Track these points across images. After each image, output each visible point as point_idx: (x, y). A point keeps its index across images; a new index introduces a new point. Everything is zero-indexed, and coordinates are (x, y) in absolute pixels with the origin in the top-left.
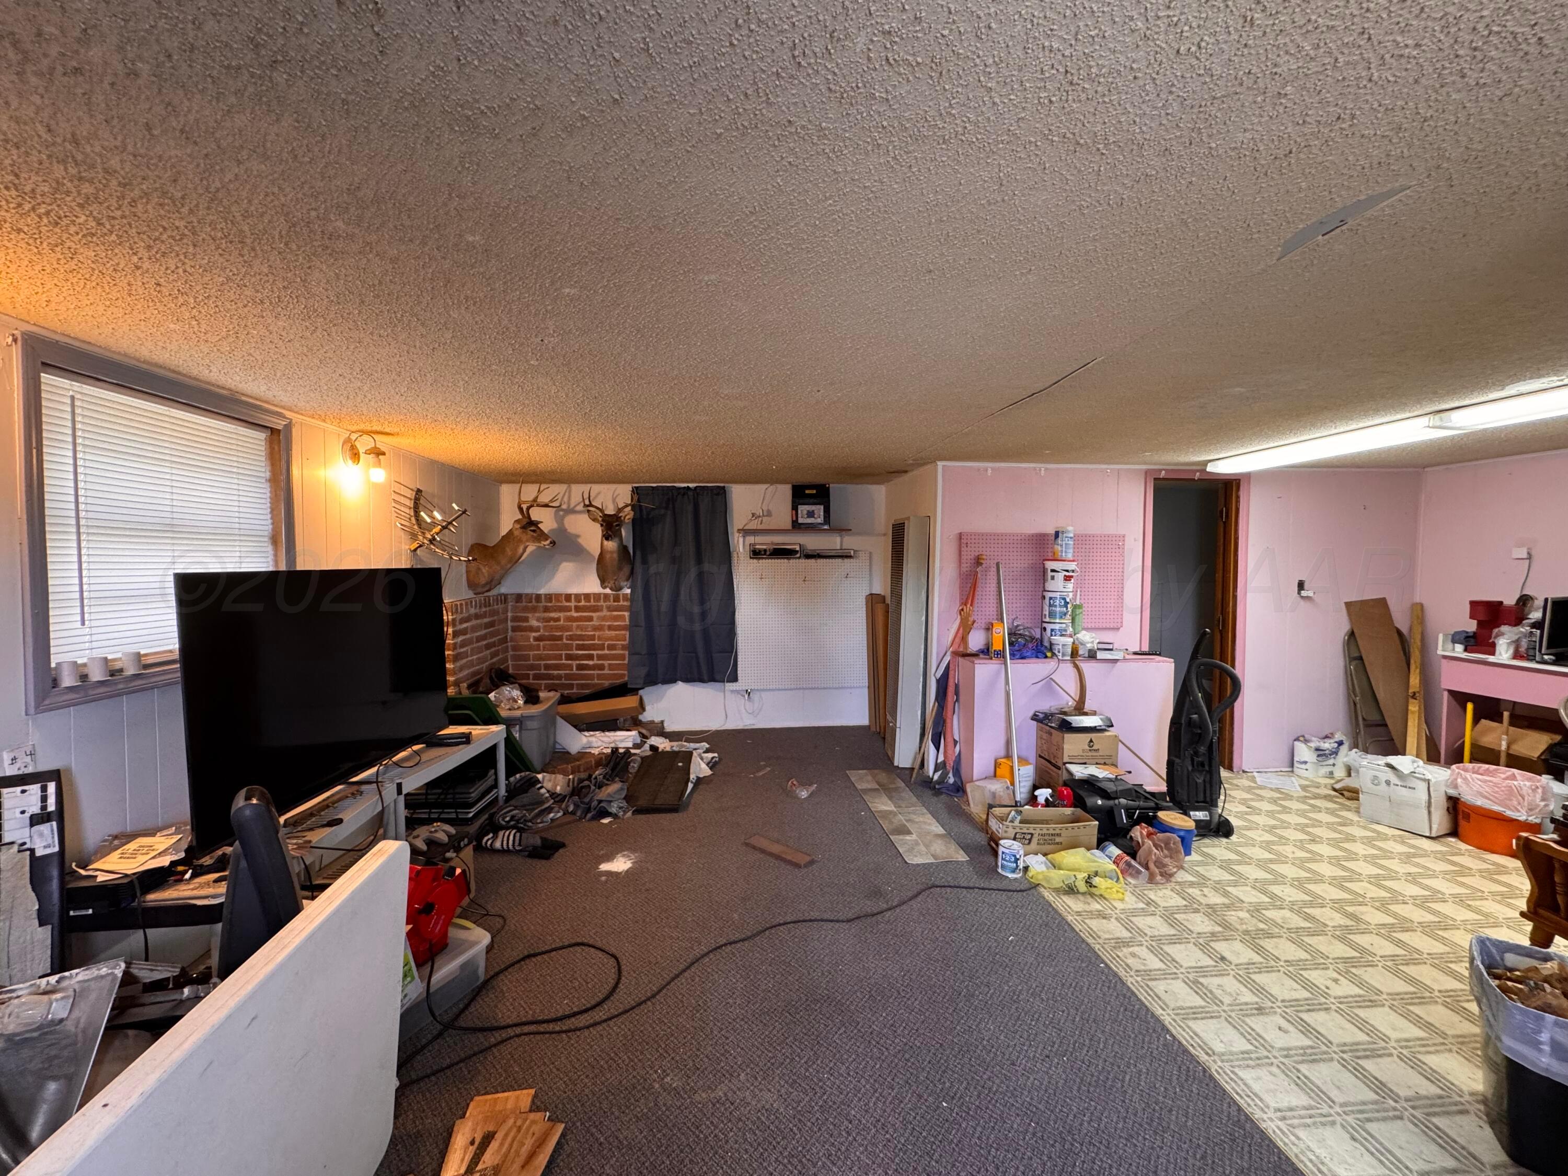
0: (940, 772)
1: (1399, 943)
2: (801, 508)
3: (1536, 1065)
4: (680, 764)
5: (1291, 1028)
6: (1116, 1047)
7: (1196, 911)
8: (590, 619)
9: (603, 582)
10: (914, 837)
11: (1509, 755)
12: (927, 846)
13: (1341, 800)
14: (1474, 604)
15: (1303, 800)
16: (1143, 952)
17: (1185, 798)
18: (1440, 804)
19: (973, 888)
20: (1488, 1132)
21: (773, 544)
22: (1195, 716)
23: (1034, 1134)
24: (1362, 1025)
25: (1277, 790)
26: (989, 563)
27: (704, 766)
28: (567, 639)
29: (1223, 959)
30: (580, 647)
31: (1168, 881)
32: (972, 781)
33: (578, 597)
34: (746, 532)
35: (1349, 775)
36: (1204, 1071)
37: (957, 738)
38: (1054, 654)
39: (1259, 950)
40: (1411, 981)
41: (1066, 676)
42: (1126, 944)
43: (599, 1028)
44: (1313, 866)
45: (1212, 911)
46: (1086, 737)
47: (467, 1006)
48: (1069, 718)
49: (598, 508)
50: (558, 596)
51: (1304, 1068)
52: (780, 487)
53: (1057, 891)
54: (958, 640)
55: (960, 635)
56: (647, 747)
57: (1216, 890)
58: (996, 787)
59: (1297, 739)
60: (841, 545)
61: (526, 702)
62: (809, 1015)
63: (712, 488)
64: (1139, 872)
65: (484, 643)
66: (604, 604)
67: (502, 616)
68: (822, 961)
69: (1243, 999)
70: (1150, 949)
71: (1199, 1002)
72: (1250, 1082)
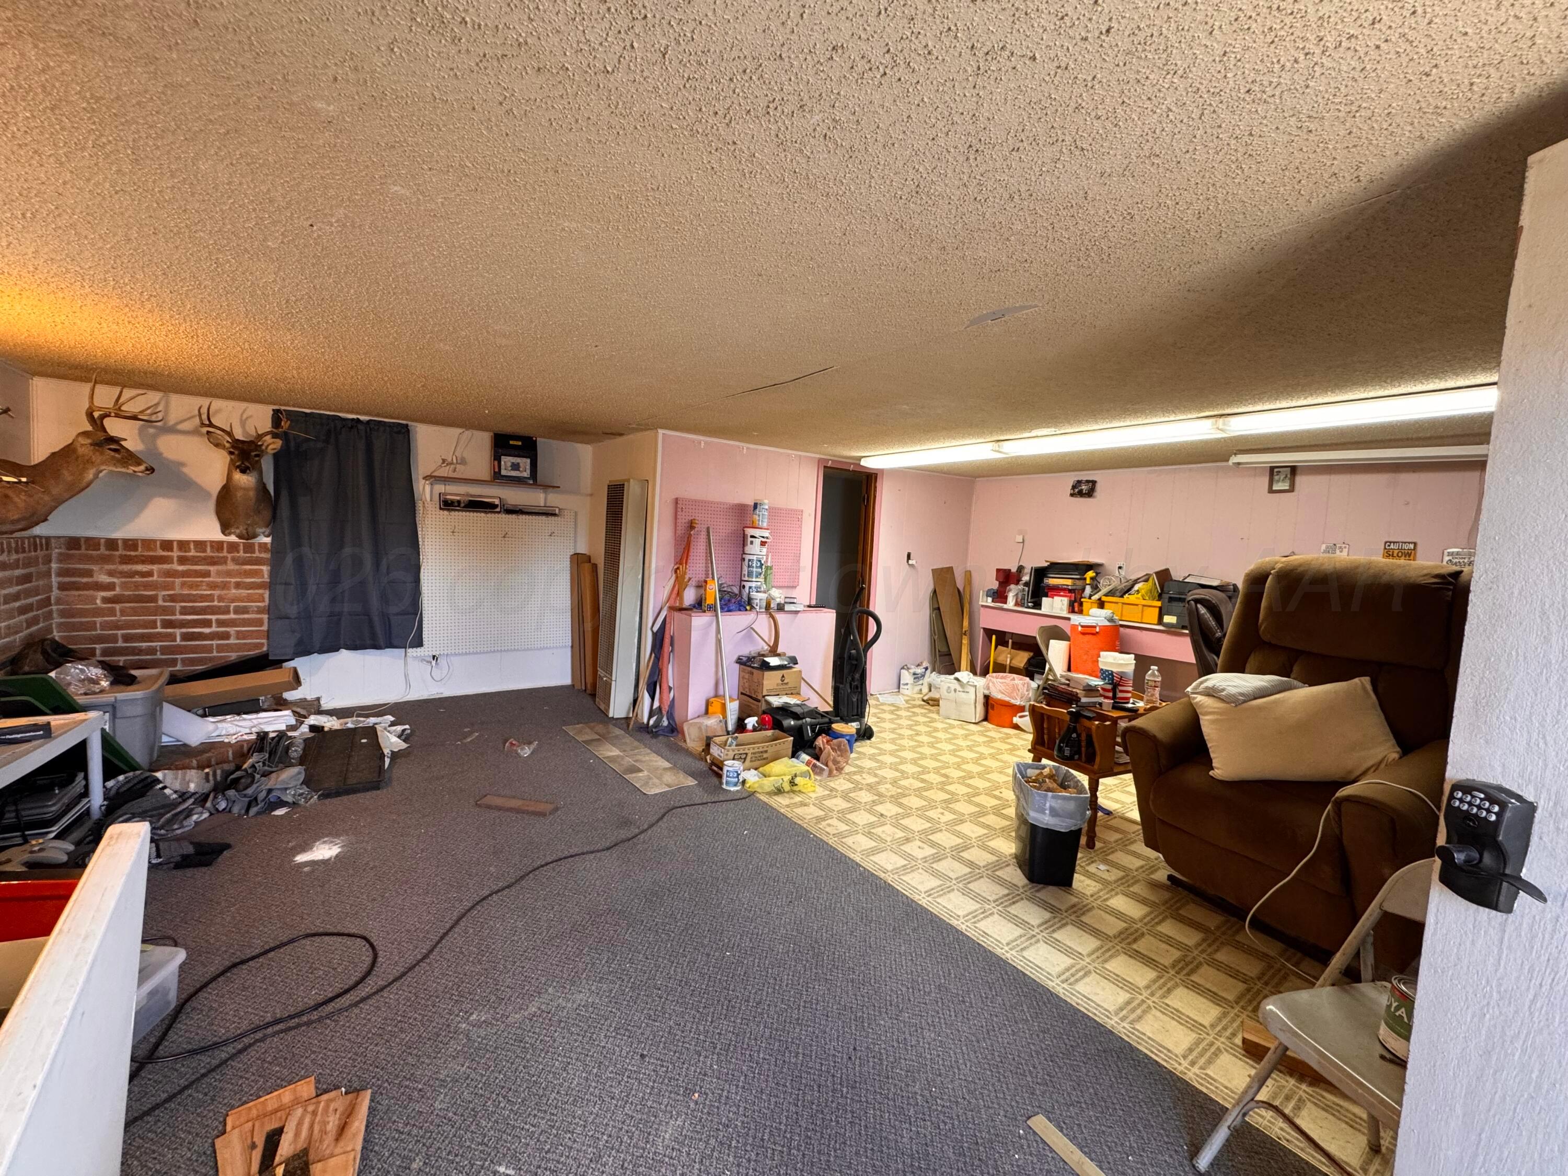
0: (655, 718)
1: (969, 786)
2: (505, 459)
3: (1042, 823)
4: (364, 741)
5: (925, 846)
6: (832, 884)
7: (861, 789)
8: (207, 574)
9: (225, 527)
10: (646, 773)
11: (1011, 667)
12: (659, 778)
13: (928, 707)
14: (998, 570)
15: (907, 709)
16: (834, 822)
17: (846, 713)
18: (981, 699)
19: (706, 803)
20: (1019, 871)
21: (468, 495)
22: (853, 652)
23: (794, 951)
24: (958, 834)
25: (892, 705)
26: (700, 527)
27: (394, 739)
28: (164, 601)
29: (882, 815)
30: (184, 611)
31: (841, 773)
32: (687, 721)
33: (183, 545)
34: (433, 479)
35: (930, 690)
36: (885, 882)
37: (671, 685)
38: (752, 608)
39: (900, 805)
40: (978, 805)
41: (763, 624)
42: (824, 819)
43: (370, 1002)
44: (920, 750)
45: (870, 788)
46: (779, 673)
47: (165, 1034)
48: (767, 659)
49: (223, 430)
50: (149, 543)
51: (934, 866)
52: (476, 433)
53: (770, 794)
54: (674, 596)
55: (675, 591)
56: (304, 729)
57: (869, 773)
58: (712, 722)
59: (903, 668)
60: (545, 503)
61: (112, 684)
62: (598, 928)
63: (392, 425)
64: (823, 770)
65: (17, 604)
66: (229, 556)
67: (43, 568)
68: (595, 885)
69: (897, 836)
70: (839, 819)
71: (874, 844)
72: (909, 882)
